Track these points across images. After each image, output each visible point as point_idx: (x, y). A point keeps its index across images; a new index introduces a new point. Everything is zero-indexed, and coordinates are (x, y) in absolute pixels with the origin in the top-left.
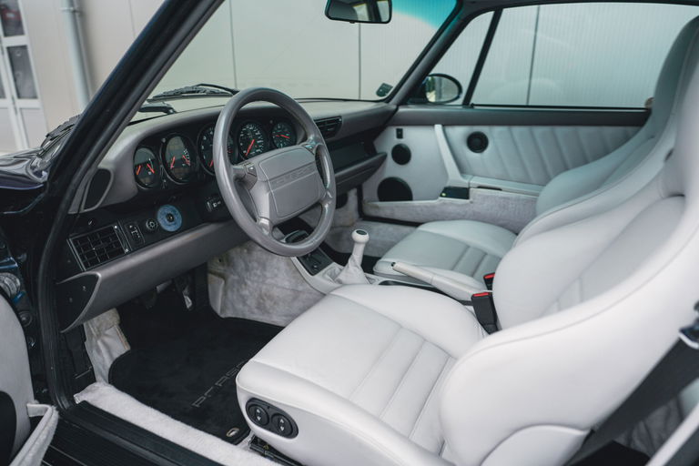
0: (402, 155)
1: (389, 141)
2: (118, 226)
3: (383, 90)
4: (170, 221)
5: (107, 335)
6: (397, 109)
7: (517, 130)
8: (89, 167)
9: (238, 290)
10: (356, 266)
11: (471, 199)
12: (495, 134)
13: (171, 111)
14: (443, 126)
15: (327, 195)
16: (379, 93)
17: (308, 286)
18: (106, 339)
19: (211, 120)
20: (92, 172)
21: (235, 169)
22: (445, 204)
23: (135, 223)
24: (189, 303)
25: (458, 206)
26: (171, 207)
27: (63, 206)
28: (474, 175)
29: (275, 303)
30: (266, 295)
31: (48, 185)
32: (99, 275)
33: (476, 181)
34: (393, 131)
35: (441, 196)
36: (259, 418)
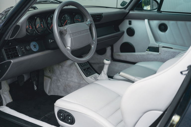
0: (131, 32)
1: (125, 26)
2: (18, 47)
3: (123, 4)
4: (34, 47)
5: (4, 94)
6: (129, 12)
7: (179, 23)
8: (14, 24)
9: (56, 84)
10: (105, 74)
11: (160, 52)
12: (170, 24)
13: (36, 8)
14: (148, 20)
15: (93, 42)
16: (121, 5)
17: (85, 81)
18: (5, 95)
19: (53, 12)
20: (15, 26)
21: (60, 29)
22: (148, 54)
23: (23, 47)
24: (36, 88)
25: (154, 55)
26: (35, 42)
27: (4, 36)
28: (162, 42)
29: (71, 89)
30: (67, 85)
31: (2, 29)
32: (12, 61)
33: (161, 44)
34: (127, 21)
35: (147, 51)
36: (62, 118)
